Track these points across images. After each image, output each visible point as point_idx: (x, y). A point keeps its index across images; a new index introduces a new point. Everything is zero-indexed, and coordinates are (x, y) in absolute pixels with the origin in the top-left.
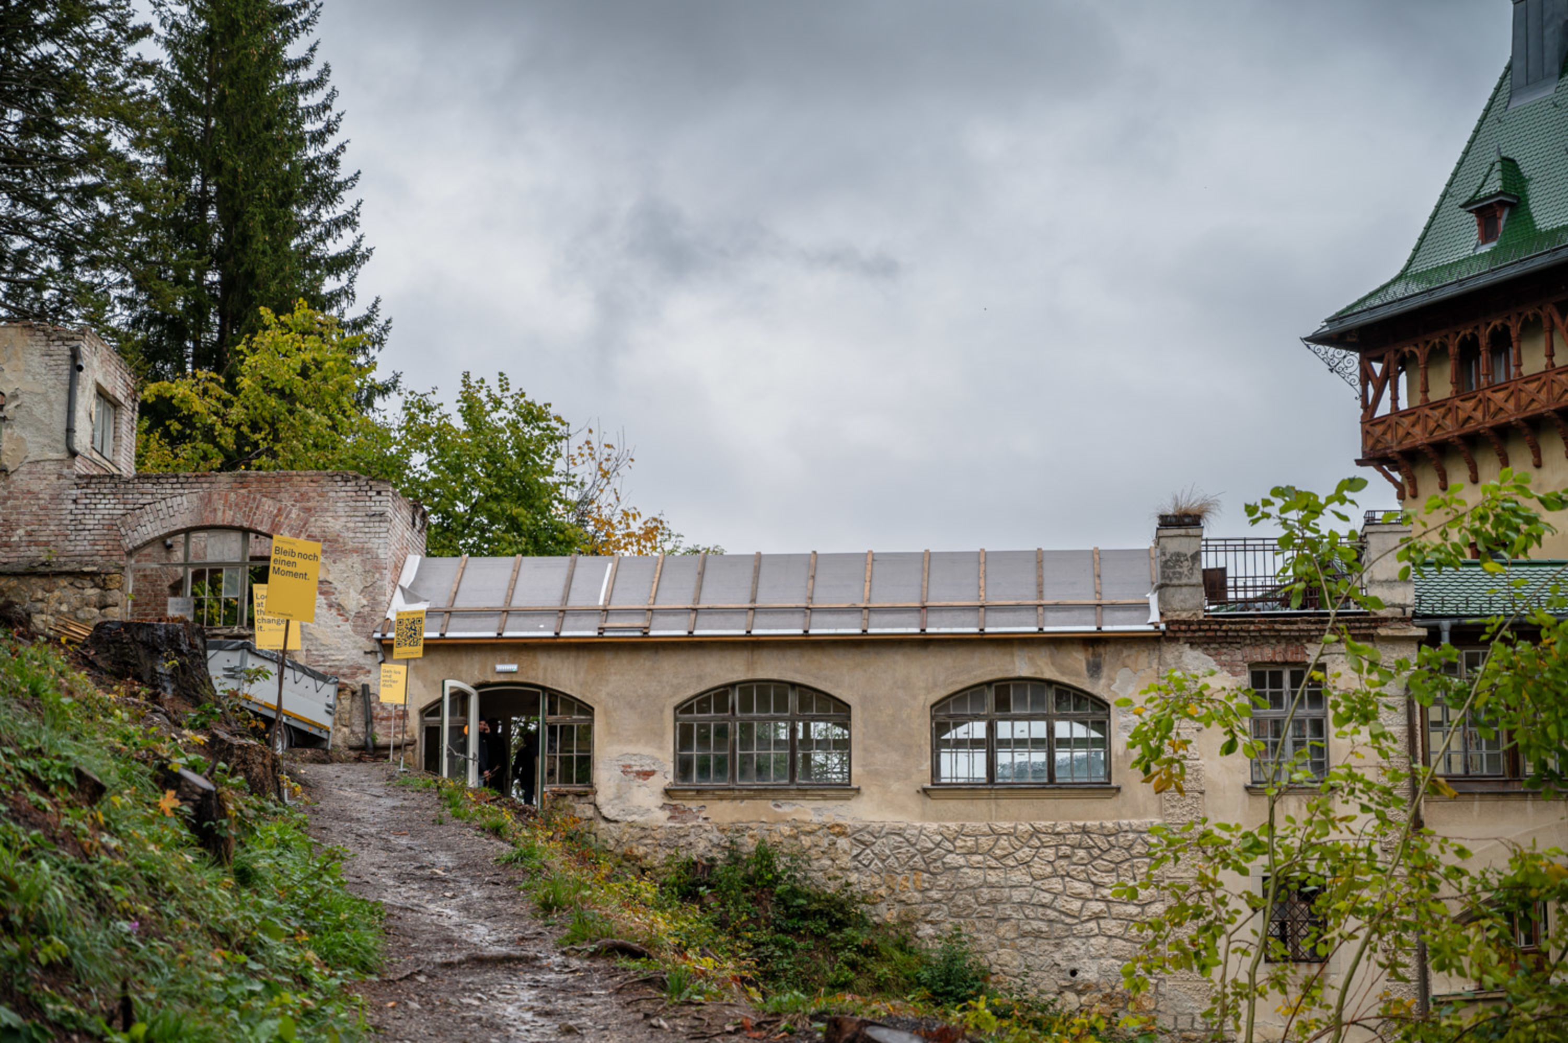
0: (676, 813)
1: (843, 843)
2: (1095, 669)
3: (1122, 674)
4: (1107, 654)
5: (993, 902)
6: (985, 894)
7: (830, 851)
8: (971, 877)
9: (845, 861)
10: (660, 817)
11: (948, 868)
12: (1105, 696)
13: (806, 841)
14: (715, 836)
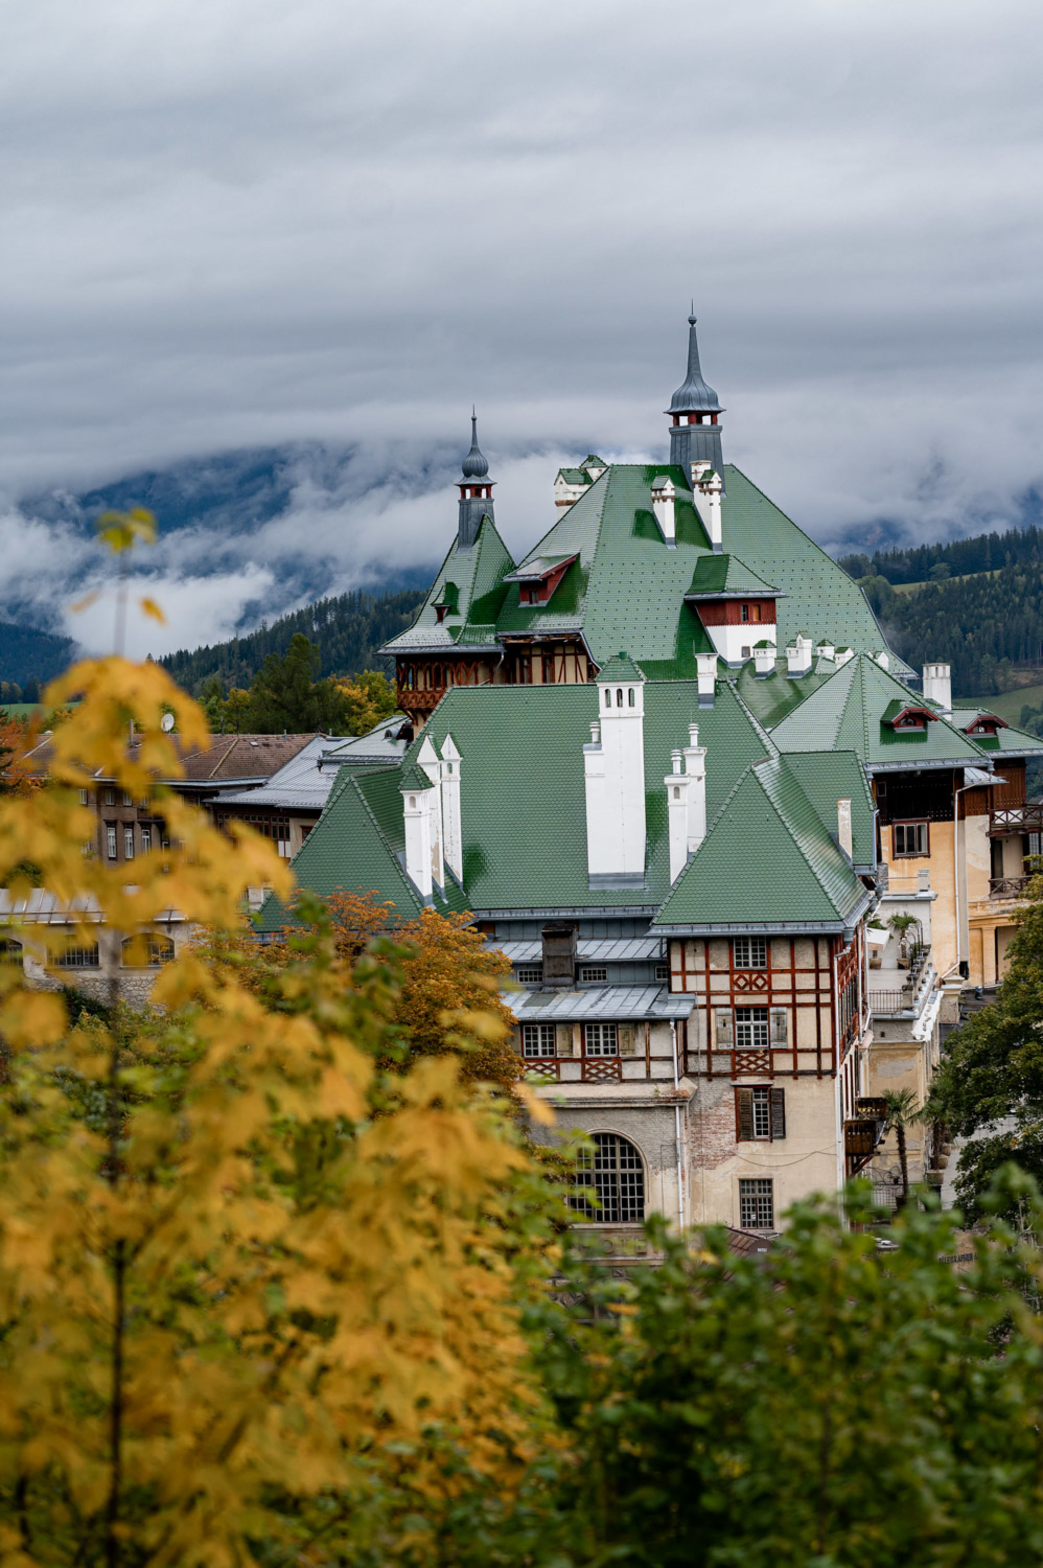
0: (48, 976)
1: (97, 984)
2: (169, 930)
3: (178, 932)
4: (173, 926)
5: (141, 1000)
6: (139, 998)
7: (94, 986)
8: (135, 993)
9: (98, 989)
10: (43, 977)
11: (128, 991)
12: (172, 938)
13: (87, 983)
14: (60, 982)
